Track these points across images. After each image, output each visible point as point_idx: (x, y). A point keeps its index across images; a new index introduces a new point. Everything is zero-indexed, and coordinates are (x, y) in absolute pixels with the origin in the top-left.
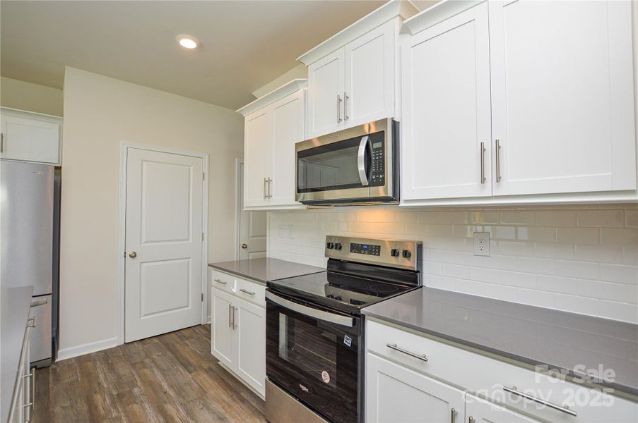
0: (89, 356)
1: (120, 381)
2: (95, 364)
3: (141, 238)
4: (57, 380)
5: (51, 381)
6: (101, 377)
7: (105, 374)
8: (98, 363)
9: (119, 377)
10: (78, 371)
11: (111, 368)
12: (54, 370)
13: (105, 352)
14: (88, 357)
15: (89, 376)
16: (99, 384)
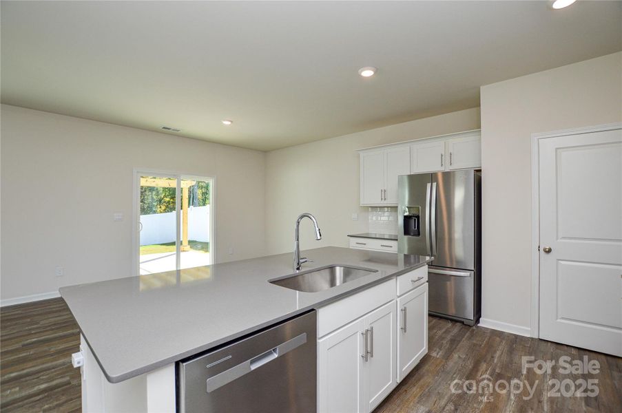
0: (502, 333)
1: (510, 365)
2: (501, 341)
3: (557, 232)
4: (470, 338)
5: (466, 337)
6: (498, 353)
7: (502, 353)
8: (504, 342)
9: (511, 362)
10: (486, 339)
11: (511, 351)
12: (473, 330)
13: (516, 336)
14: (500, 334)
15: (490, 347)
16: (493, 357)
